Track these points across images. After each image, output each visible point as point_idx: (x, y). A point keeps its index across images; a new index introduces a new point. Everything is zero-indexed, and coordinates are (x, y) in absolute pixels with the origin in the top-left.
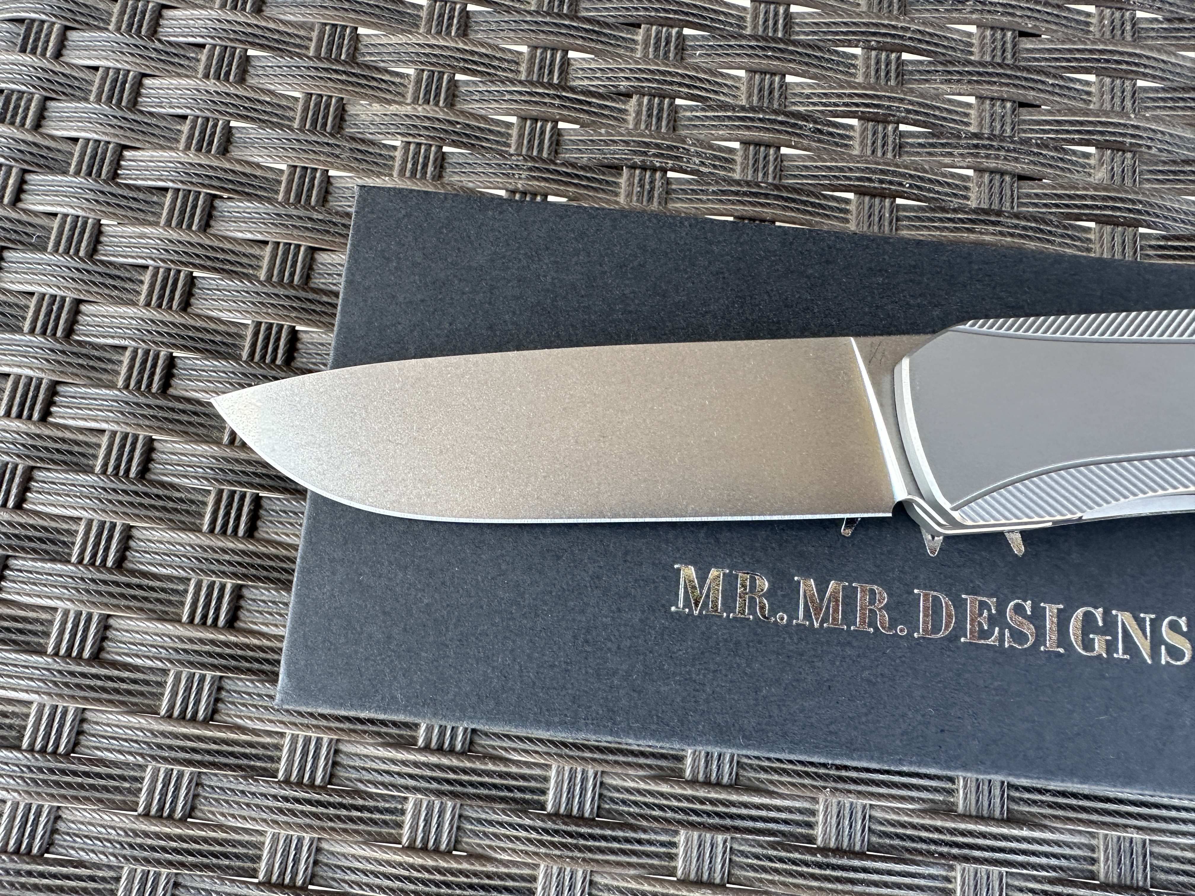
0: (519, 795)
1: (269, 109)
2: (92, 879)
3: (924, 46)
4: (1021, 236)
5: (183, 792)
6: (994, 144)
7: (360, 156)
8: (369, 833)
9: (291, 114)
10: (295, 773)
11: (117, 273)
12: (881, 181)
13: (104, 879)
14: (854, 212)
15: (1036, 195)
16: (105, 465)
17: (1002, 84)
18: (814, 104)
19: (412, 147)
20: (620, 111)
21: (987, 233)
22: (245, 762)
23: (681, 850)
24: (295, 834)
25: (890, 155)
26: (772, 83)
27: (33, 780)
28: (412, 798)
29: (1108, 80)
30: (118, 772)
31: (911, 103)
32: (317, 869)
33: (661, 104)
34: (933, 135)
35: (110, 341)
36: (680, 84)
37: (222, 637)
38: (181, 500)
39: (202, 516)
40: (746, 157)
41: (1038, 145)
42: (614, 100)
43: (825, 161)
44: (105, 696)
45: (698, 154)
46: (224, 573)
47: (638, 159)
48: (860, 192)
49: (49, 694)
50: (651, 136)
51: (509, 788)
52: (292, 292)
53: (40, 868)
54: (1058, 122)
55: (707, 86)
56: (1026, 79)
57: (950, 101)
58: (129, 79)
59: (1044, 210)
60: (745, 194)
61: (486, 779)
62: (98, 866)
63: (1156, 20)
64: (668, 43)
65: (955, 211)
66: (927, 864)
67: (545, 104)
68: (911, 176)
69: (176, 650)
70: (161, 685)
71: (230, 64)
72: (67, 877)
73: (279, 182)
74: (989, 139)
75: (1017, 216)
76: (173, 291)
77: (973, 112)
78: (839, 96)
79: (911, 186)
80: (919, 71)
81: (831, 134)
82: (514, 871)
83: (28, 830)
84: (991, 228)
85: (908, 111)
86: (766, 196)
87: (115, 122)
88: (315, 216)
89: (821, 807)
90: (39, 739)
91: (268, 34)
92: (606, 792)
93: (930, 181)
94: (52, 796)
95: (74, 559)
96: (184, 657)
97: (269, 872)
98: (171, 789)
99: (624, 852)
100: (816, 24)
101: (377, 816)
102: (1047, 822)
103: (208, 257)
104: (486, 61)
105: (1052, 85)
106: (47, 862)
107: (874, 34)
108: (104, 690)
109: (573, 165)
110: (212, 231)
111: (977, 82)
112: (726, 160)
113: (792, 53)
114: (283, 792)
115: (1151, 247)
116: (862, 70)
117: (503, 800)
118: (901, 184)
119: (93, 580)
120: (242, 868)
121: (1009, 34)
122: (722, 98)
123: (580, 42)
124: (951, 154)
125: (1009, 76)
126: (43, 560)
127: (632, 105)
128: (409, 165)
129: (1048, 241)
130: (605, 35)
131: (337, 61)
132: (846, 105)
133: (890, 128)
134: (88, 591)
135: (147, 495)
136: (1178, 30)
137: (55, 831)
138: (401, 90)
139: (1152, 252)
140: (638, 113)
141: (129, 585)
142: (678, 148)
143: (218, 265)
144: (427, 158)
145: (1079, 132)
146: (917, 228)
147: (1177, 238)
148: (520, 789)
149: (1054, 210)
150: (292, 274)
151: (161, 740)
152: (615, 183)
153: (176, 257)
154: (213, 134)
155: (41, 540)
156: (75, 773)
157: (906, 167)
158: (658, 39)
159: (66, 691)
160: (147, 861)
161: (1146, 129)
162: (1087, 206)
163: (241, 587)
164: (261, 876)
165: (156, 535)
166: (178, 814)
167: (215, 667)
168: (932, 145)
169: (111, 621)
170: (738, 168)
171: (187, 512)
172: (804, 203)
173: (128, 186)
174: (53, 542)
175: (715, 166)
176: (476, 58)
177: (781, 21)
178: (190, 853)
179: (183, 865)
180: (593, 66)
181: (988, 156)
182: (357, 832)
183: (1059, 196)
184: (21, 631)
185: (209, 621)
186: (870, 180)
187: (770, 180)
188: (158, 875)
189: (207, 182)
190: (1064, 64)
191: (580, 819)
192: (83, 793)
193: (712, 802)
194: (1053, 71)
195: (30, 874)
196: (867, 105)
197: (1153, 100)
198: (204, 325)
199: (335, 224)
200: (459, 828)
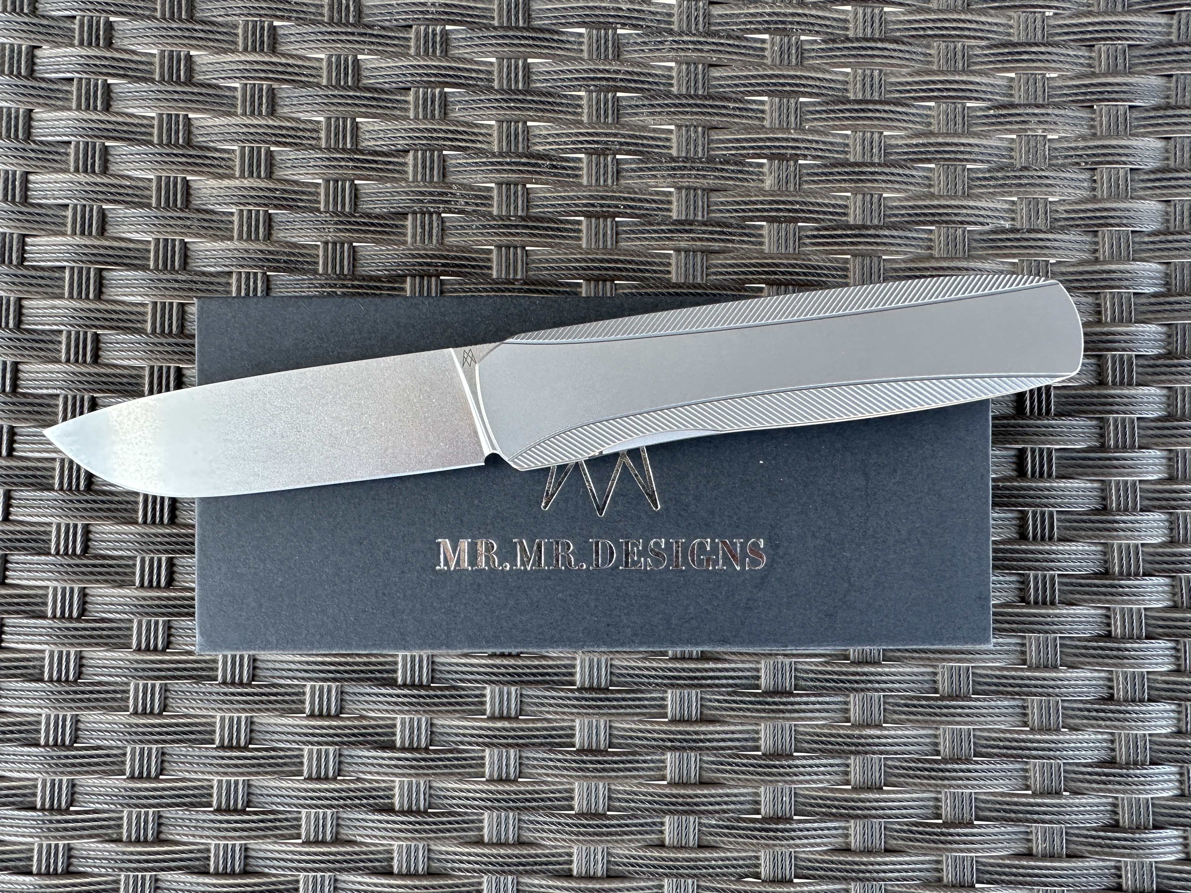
0: (378, 675)
1: (130, 191)
2: (108, 756)
3: (633, 85)
4: (708, 240)
5: (157, 696)
6: (687, 165)
7: (206, 224)
8: (283, 709)
9: (149, 192)
10: (229, 677)
11: (41, 337)
12: (602, 206)
13: (116, 755)
14: (585, 231)
15: (722, 203)
16: (61, 483)
17: (693, 113)
18: (550, 144)
19: (245, 213)
20: (401, 164)
21: (682, 239)
22: (195, 673)
23: (488, 699)
24: (236, 715)
25: (610, 182)
26: (516, 129)
27: (57, 700)
28: (309, 684)
29: (777, 100)
30: (112, 688)
31: (623, 136)
32: (253, 735)
33: (432, 155)
34: (642, 161)
35: (45, 391)
36: (444, 139)
37: (165, 594)
38: (120, 502)
39: (136, 511)
40: (500, 194)
41: (721, 163)
42: (395, 157)
43: (560, 192)
44: (93, 641)
45: (463, 196)
46: (158, 551)
47: (416, 207)
48: (588, 215)
49: (55, 644)
50: (425, 186)
51: (371, 672)
52: (171, 340)
53: (73, 753)
54: (738, 140)
55: (466, 137)
56: (712, 106)
57: (654, 130)
58: (18, 176)
59: (727, 215)
60: (500, 227)
61: (356, 668)
62: (111, 748)
63: (815, 41)
64: (433, 102)
65: (659, 224)
66: (650, 692)
67: (341, 167)
68: (625, 199)
69: (135, 606)
70: (130, 629)
71: (93, 157)
72: (91, 757)
73: (148, 251)
74: (683, 161)
75: (704, 224)
76: (85, 348)
77: (674, 137)
78: (567, 135)
79: (625, 207)
80: (630, 106)
81: (564, 168)
82: (381, 722)
83: (60, 731)
84: (685, 235)
85: (621, 144)
86: (516, 227)
87: (14, 216)
88: (180, 277)
89: (578, 662)
90: (55, 673)
91: (119, 128)
92: (436, 667)
93: (640, 200)
94: (71, 708)
95: (53, 551)
96: (141, 610)
97: (222, 740)
98: (149, 696)
99: (451, 704)
100: (548, 72)
101: (287, 698)
102: (727, 657)
103: (105, 319)
104: (293, 133)
105: (733, 109)
106: (77, 749)
107: (593, 79)
108: (92, 637)
109: (369, 216)
110: (105, 297)
111: (674, 113)
112: (486, 198)
113: (529, 102)
114: (223, 690)
115: (808, 237)
116: (586, 111)
117: (369, 679)
118: (617, 206)
119: (69, 565)
120: (204, 739)
121: (700, 66)
122: (479, 145)
123: (363, 110)
124: (655, 176)
125: (698, 106)
126: (31, 555)
127: (410, 158)
128: (245, 229)
129: (729, 241)
130: (383, 100)
131: (176, 145)
132: (573, 143)
133: (609, 158)
134: (67, 573)
135: (95, 502)
136: (831, 50)
137: (77, 729)
138: (230, 163)
139: (808, 241)
140: (415, 166)
141: (94, 566)
142: (446, 194)
143: (115, 324)
144: (257, 221)
145: (753, 148)
146: (632, 240)
147: (826, 229)
148: (379, 671)
149: (735, 214)
150: (170, 325)
151: (136, 665)
152: (403, 226)
153: (81, 322)
154: (91, 217)
155: (27, 541)
156: (83, 692)
157: (621, 192)
158: (425, 100)
159: (66, 641)
160: (141, 741)
161: (803, 141)
162: (758, 210)
163: (172, 558)
164: (217, 742)
165: (107, 529)
166: (156, 710)
167: (163, 614)
168: (641, 169)
169: (87, 591)
170: (495, 204)
171: (126, 510)
172: (546, 229)
173: (34, 268)
174: (35, 541)
175: (477, 205)
176: (284, 132)
177: (520, 74)
178: (168, 733)
179: (165, 742)
180: (376, 128)
181: (683, 176)
182: (275, 709)
183: (738, 203)
184: (27, 604)
185: (155, 584)
186: (593, 205)
187: (520, 213)
188: (150, 750)
189: (93, 259)
190: (742, 89)
191: (421, 686)
192: (92, 704)
193: (505, 667)
194: (734, 96)
195: (67, 757)
196: (588, 142)
197: (812, 113)
198: (112, 371)
199: (195, 282)
200: (342, 700)
